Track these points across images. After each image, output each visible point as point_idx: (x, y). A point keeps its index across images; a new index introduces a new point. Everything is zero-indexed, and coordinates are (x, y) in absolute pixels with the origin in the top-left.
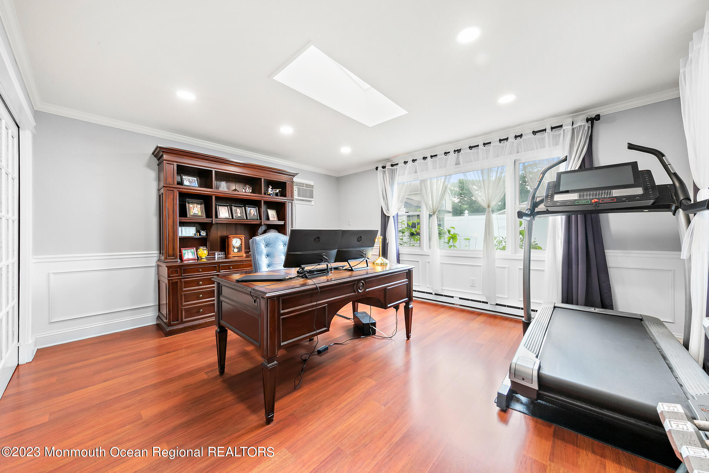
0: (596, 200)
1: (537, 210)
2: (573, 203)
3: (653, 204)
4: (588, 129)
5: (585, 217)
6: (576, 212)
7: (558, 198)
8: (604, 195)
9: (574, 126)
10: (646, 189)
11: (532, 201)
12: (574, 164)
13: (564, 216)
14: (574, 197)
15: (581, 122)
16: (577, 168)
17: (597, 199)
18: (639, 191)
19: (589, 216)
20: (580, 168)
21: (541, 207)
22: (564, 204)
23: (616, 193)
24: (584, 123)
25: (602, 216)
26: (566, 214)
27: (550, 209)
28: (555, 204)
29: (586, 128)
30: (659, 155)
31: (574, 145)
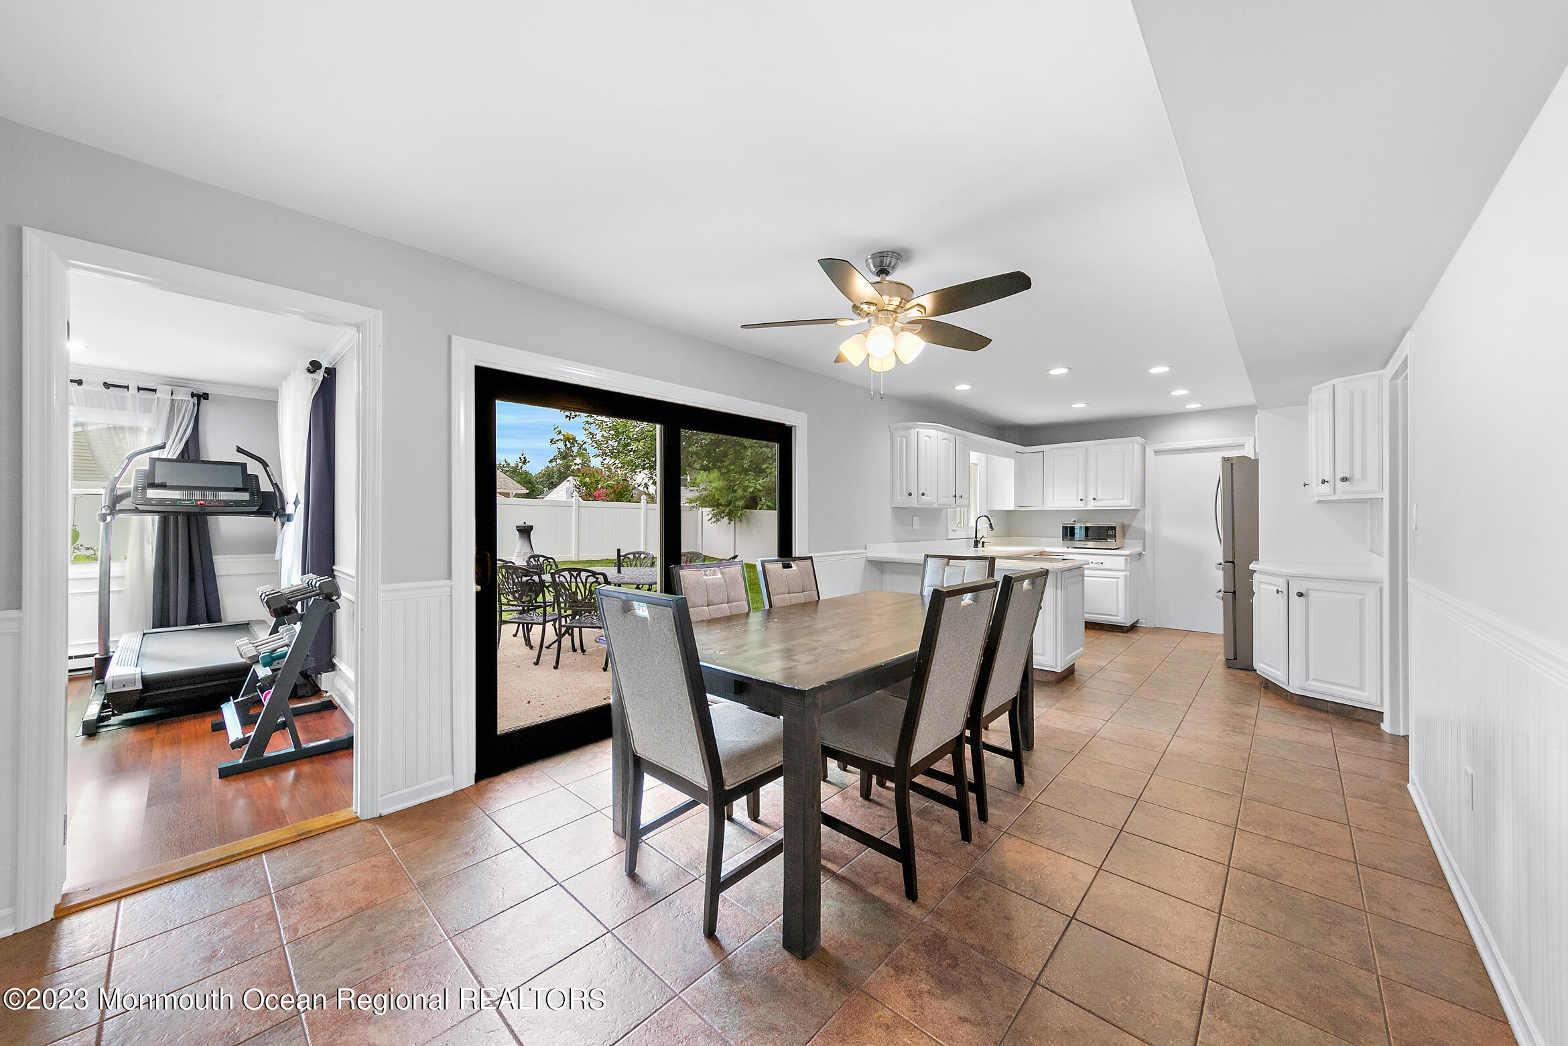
0: (202, 502)
1: (118, 507)
2: (174, 502)
3: (258, 510)
4: (194, 406)
5: (188, 519)
6: (176, 514)
7: (152, 494)
8: (211, 496)
9: (174, 397)
10: (252, 494)
11: (111, 494)
12: (173, 451)
13: (157, 517)
14: (176, 495)
15: (183, 396)
16: (175, 457)
17: (203, 500)
18: (245, 496)
19: (193, 518)
20: (181, 456)
21: (126, 503)
22: (161, 502)
23: (224, 496)
24: (188, 398)
25: (211, 519)
26: (160, 514)
27: (140, 507)
28: (149, 502)
29: (191, 404)
30: (265, 465)
31: (173, 421)
